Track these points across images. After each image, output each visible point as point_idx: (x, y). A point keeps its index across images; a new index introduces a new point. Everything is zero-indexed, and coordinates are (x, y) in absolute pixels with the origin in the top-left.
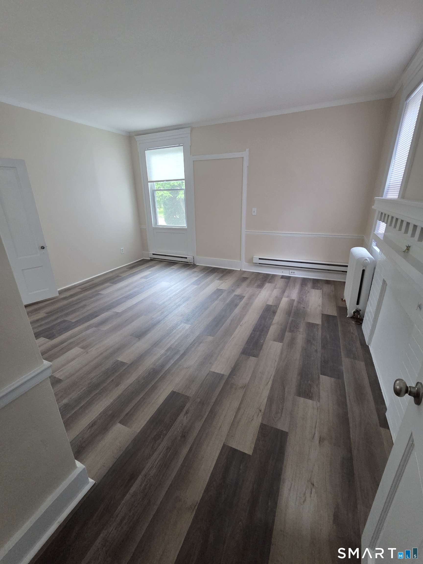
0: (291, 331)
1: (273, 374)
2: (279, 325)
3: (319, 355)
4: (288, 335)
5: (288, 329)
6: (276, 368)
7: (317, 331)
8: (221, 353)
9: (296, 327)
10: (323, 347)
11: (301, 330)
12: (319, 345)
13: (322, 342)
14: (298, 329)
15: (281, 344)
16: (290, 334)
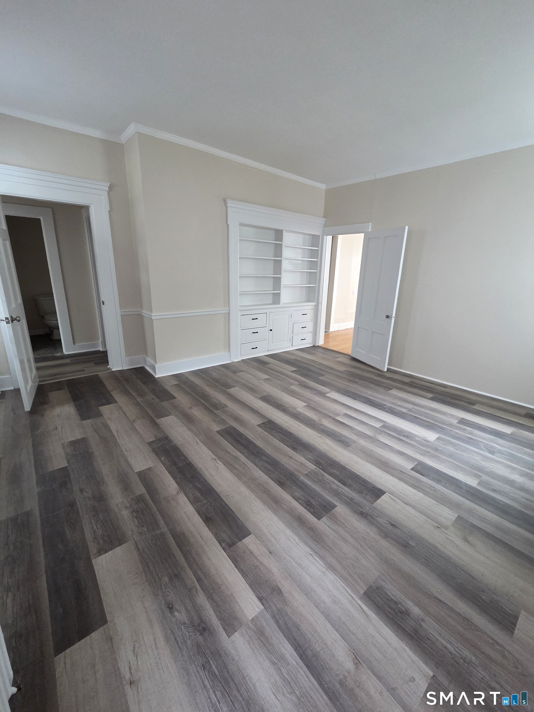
0: (140, 499)
1: (118, 440)
2: (168, 497)
3: (76, 488)
4: (140, 489)
5: (148, 498)
6: (120, 445)
7: (95, 532)
8: (184, 427)
9: (138, 512)
10: (72, 505)
11: (125, 513)
12: (80, 502)
13: (78, 513)
14: (132, 512)
15: (137, 470)
16: (138, 493)
